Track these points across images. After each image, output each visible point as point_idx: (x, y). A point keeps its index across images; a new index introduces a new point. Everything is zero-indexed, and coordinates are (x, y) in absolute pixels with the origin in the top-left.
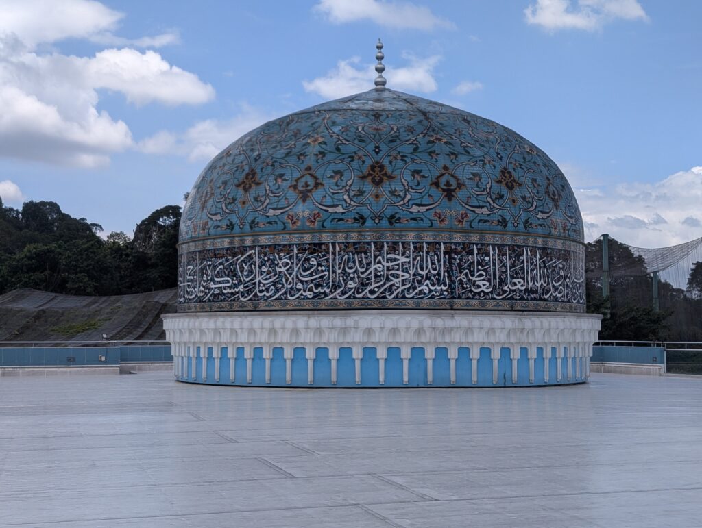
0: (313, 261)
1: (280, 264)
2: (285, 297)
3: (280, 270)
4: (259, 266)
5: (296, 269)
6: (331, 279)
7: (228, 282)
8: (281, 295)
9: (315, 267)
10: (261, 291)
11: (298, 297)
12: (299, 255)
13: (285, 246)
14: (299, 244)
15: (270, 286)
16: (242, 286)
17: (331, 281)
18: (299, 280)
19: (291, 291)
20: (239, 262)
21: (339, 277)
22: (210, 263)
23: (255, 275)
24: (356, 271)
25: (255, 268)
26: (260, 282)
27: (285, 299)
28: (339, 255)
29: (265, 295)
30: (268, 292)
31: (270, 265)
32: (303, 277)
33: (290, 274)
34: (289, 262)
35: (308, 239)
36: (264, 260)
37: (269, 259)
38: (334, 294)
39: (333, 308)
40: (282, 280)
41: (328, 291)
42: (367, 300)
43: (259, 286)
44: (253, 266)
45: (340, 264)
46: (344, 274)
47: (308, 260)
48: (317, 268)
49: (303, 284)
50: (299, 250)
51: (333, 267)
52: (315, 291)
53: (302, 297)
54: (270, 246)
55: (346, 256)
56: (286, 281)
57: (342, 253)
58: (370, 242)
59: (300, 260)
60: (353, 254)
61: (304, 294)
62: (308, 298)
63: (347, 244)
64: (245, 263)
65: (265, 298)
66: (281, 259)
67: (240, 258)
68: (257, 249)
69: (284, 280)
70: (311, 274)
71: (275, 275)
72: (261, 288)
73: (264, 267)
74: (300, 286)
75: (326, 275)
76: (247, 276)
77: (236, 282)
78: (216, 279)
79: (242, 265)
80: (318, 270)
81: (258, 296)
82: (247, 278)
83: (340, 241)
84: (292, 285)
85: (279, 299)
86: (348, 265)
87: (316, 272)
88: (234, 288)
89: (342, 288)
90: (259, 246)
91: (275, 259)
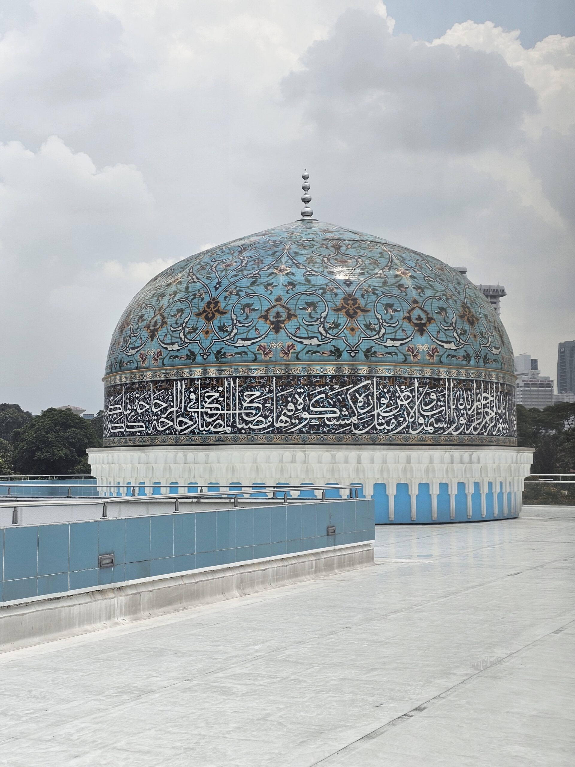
0: (434, 396)
1: (402, 397)
2: (407, 431)
3: (402, 403)
4: (377, 397)
5: (417, 403)
6: (447, 414)
7: (334, 412)
8: (403, 429)
9: (435, 402)
10: (381, 424)
11: (421, 432)
12: (420, 389)
13: (406, 378)
14: (420, 378)
15: (391, 420)
16: (355, 418)
17: (447, 416)
18: (421, 414)
19: (413, 425)
20: (349, 392)
21: (453, 413)
22: (302, 390)
23: (373, 407)
24: (465, 408)
25: (373, 399)
26: (379, 415)
27: (407, 433)
28: (453, 391)
29: (385, 428)
30: (388, 425)
31: (390, 397)
32: (424, 411)
33: (412, 408)
34: (411, 395)
35: (428, 374)
36: (383, 391)
37: (389, 391)
38: (450, 429)
39: (450, 444)
40: (403, 414)
41: (445, 426)
42: (472, 436)
43: (378, 419)
44: (370, 398)
45: (454, 399)
46: (457, 410)
47: (429, 394)
48: (437, 403)
49: (425, 419)
50: (419, 384)
51: (449, 403)
52: (436, 426)
53: (424, 432)
54: (389, 378)
55: (458, 393)
56: (408, 414)
57: (455, 389)
58: (473, 380)
59: (421, 394)
60: (463, 392)
61: (426, 428)
62: (429, 433)
63: (459, 381)
64: (359, 394)
65: (386, 431)
66: (402, 392)
67: (352, 387)
68: (375, 379)
69: (405, 413)
70: (432, 409)
71: (396, 408)
72: (380, 421)
73: (383, 399)
74: (422, 420)
75: (444, 410)
76: (363, 408)
77: (347, 413)
78: (312, 408)
79: (355, 395)
80: (438, 405)
81: (377, 429)
82: (362, 409)
83: (454, 377)
84: (414, 418)
85: (401, 433)
86: (459, 401)
87: (436, 407)
88: (343, 420)
89: (456, 424)
90: (377, 377)
91: (396, 391)
